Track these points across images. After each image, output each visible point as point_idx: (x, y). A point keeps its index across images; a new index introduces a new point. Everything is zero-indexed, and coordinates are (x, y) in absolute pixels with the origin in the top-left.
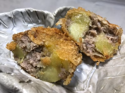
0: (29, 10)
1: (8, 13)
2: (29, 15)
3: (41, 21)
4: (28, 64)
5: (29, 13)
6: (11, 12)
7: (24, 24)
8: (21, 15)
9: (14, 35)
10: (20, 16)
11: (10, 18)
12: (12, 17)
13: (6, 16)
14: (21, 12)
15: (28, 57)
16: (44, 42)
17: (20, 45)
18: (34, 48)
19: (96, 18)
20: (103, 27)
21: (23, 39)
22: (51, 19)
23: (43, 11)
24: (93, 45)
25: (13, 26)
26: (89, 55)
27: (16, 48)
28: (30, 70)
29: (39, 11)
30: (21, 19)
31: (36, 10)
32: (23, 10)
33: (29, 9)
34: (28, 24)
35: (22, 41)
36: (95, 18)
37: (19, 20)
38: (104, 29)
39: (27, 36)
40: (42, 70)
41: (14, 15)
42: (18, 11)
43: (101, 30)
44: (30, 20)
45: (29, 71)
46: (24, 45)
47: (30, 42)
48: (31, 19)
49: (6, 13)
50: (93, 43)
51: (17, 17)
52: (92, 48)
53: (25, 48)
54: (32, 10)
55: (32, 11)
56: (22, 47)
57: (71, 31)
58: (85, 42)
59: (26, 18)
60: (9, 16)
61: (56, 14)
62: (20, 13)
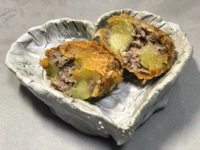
0: (65, 21)
1: (40, 26)
2: (66, 27)
3: (81, 33)
4: (61, 81)
5: (65, 24)
6: (44, 25)
7: (59, 39)
8: (56, 27)
9: (46, 51)
10: (55, 29)
11: (42, 32)
12: (45, 31)
13: (38, 30)
14: (56, 24)
15: (60, 73)
16: (74, 55)
17: (53, 61)
18: (65, 62)
19: (140, 26)
20: (149, 36)
21: (56, 54)
22: (92, 30)
23: (81, 21)
24: (138, 59)
25: (46, 42)
26: (132, 71)
27: (49, 65)
28: (62, 88)
29: (77, 20)
30: (56, 32)
31: (74, 20)
32: (57, 21)
33: (65, 19)
34: (65, 38)
35: (54, 56)
36: (138, 25)
37: (53, 34)
38: (151, 38)
39: (59, 51)
40: (74, 85)
41: (47, 29)
42: (52, 23)
43: (147, 40)
44: (67, 33)
45: (62, 90)
46: (56, 60)
47: (62, 56)
48: (69, 32)
49: (39, 27)
50: (137, 57)
51: (51, 30)
52: (136, 62)
53: (57, 63)
54: (69, 20)
55: (68, 22)
56: (55, 62)
57: (111, 43)
58: (128, 55)
59: (62, 31)
60: (42, 30)
61: (99, 23)
62: (55, 26)
